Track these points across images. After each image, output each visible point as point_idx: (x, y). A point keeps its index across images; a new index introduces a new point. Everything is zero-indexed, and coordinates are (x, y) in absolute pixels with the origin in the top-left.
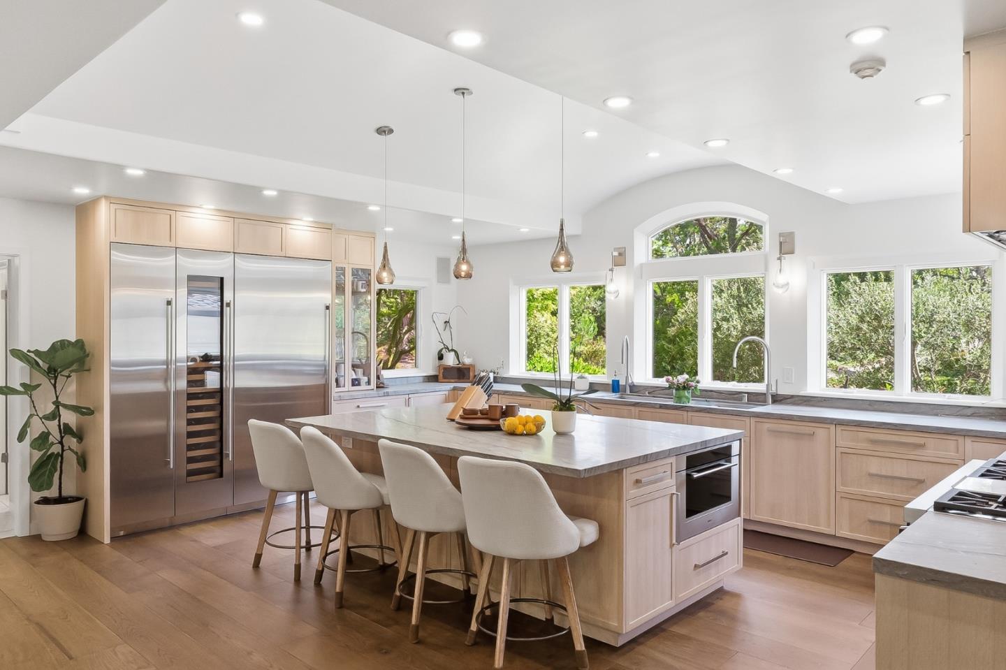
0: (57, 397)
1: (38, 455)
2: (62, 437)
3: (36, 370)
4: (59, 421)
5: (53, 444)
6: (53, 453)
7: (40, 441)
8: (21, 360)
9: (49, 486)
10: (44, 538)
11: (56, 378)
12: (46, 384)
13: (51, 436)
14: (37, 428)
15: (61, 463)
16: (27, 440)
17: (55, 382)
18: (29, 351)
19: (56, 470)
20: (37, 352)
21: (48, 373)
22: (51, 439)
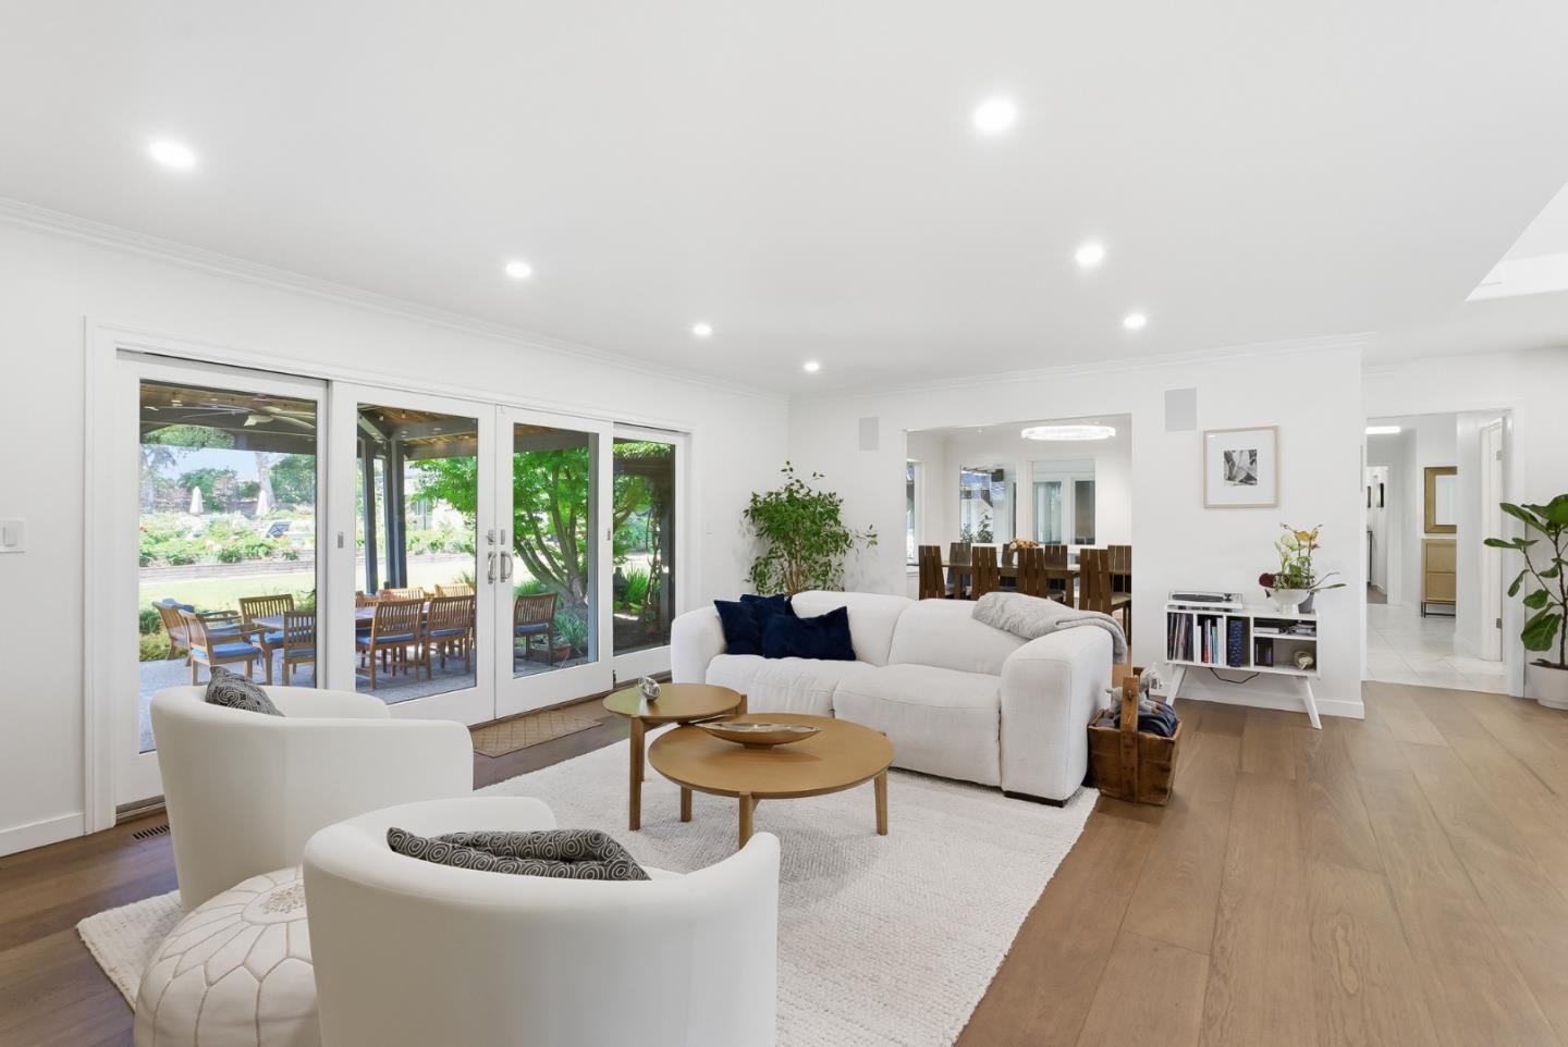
0: (1559, 555)
1: (1532, 613)
2: (1565, 600)
3: (1533, 524)
4: (1561, 580)
5: (1552, 605)
6: (1552, 616)
7: (1536, 599)
8: (1513, 514)
9: (1547, 646)
10: (1540, 702)
11: (1557, 534)
12: (1544, 541)
13: (1550, 596)
14: (1532, 585)
15: (1564, 626)
16: (1521, 594)
17: (1557, 539)
18: (1523, 506)
19: (1556, 631)
20: (1534, 507)
21: (1547, 530)
22: (1550, 599)
